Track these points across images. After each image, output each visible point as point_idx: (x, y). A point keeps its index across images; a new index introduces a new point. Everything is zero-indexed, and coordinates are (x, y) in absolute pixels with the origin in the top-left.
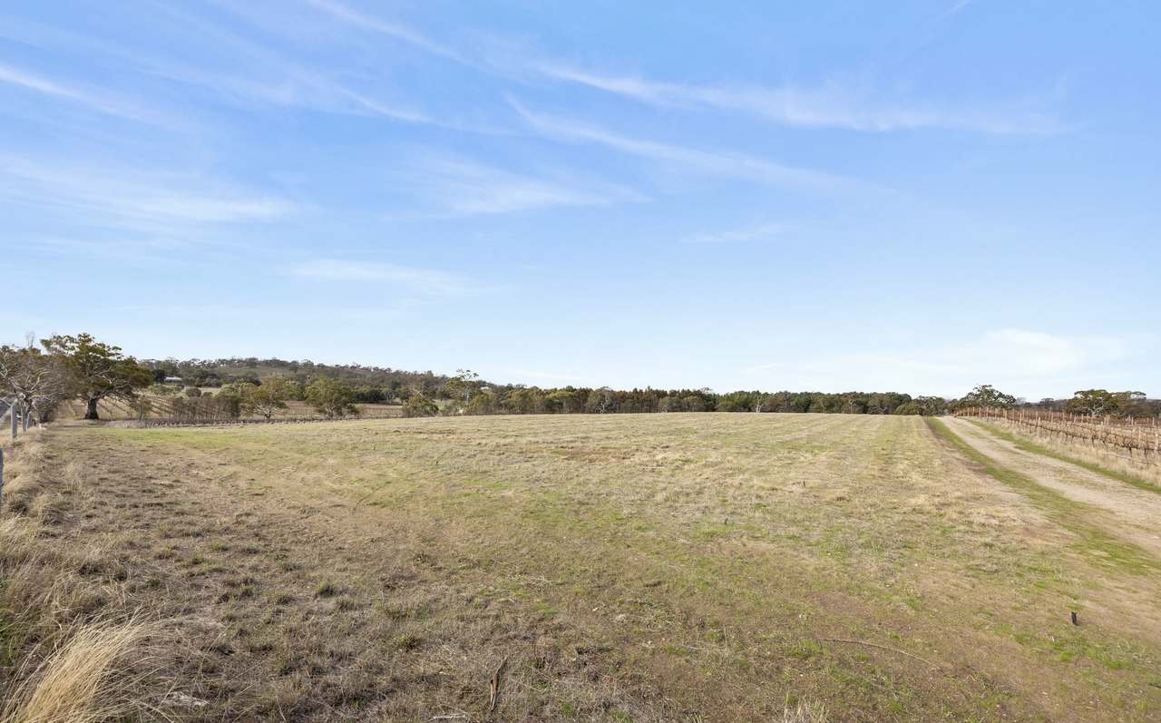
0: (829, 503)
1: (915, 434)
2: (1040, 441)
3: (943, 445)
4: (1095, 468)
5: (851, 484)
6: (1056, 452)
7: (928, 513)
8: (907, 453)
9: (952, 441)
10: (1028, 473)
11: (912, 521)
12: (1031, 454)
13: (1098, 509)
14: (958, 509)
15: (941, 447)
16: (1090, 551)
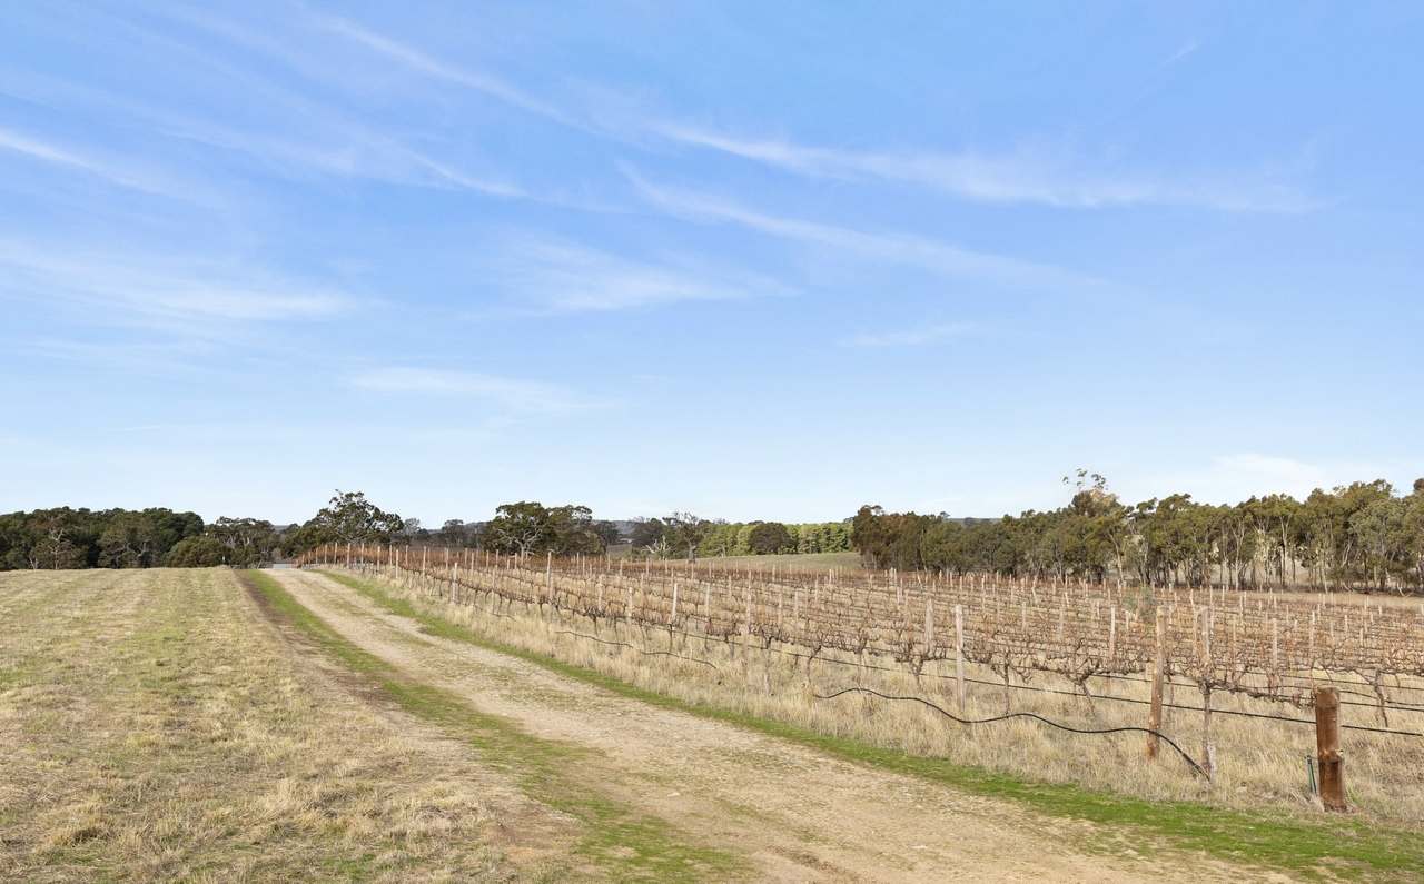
0: (54, 858)
1: (226, 616)
2: (458, 613)
3: (287, 638)
4: (548, 662)
5: (102, 782)
6: (488, 635)
7: (307, 829)
8: (219, 669)
9: (303, 625)
10: (458, 686)
11: (281, 864)
12: (448, 644)
13: (582, 752)
14: (367, 805)
15: (284, 643)
16: (610, 852)
